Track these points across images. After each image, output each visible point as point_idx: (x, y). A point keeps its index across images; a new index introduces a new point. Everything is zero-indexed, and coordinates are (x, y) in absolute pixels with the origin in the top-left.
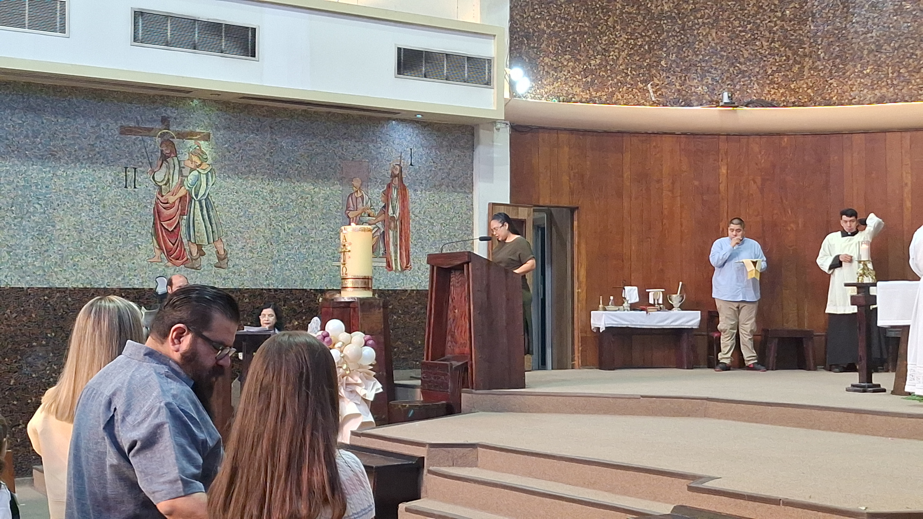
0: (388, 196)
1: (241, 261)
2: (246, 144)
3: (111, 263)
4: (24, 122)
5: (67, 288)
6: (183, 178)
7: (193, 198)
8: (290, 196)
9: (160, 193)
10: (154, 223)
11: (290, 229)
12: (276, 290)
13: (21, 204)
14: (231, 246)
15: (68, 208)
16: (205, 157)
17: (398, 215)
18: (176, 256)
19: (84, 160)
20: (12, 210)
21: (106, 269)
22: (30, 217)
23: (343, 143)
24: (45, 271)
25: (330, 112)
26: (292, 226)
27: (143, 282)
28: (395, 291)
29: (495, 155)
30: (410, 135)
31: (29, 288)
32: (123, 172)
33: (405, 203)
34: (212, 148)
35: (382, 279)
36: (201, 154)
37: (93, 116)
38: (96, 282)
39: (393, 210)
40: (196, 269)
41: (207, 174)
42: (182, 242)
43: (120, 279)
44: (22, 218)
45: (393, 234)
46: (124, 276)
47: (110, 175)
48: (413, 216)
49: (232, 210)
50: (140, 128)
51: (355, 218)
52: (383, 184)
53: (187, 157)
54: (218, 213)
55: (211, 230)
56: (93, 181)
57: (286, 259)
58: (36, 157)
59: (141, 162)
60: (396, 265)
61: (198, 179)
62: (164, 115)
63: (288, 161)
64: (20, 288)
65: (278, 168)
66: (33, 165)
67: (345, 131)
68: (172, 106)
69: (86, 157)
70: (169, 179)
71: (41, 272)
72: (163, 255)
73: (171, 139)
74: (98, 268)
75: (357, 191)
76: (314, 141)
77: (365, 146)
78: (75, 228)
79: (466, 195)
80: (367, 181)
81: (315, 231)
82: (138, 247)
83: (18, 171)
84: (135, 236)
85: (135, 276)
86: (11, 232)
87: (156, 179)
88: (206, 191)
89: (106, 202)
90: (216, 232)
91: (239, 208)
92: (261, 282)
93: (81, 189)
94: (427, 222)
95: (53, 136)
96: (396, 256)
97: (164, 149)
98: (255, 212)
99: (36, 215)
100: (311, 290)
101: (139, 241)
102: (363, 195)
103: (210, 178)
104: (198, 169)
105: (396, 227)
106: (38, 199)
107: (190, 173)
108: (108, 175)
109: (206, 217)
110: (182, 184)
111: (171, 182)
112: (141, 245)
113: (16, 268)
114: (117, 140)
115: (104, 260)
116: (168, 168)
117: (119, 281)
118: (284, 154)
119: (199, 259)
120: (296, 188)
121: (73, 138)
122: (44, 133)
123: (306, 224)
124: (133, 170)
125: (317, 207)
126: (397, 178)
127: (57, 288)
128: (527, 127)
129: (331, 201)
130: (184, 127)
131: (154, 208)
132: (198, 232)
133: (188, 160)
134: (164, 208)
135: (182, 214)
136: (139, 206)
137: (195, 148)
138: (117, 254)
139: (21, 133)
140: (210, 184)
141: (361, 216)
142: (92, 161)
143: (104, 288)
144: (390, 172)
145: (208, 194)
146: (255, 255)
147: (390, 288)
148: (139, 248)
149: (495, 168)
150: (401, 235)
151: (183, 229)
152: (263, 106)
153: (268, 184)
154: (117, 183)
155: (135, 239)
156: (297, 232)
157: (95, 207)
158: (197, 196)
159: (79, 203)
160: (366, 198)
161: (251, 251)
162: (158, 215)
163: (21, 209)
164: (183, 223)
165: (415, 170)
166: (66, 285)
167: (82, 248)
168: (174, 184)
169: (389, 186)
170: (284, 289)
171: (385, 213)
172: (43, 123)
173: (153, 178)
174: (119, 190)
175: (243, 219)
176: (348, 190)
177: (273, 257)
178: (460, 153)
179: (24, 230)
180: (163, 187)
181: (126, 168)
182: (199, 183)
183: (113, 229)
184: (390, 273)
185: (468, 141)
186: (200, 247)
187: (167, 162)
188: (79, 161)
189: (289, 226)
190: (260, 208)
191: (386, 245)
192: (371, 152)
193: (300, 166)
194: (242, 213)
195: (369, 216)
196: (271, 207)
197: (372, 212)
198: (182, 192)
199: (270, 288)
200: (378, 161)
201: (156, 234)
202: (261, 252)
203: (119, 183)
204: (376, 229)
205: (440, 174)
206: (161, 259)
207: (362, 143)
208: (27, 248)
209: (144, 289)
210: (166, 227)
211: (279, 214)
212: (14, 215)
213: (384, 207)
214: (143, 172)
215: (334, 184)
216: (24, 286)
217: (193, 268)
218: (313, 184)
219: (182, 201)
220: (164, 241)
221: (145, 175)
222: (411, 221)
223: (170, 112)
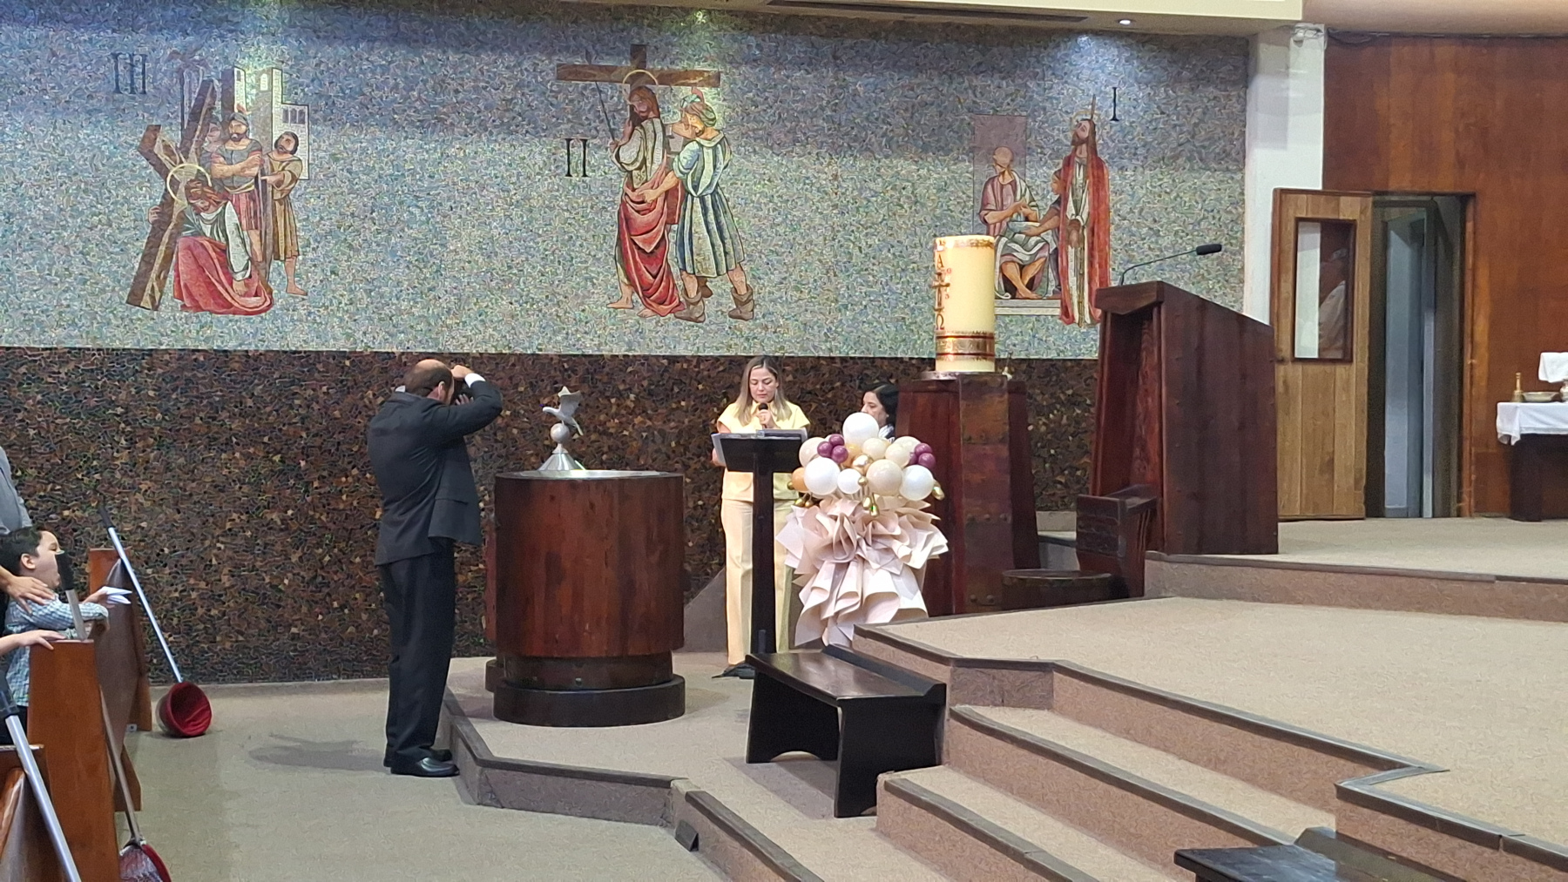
0: (1065, 181)
1: (779, 306)
2: (786, 90)
3: (544, 310)
4: (390, 63)
5: (468, 354)
6: (672, 156)
7: (689, 193)
8: (872, 185)
9: (630, 184)
10: (619, 239)
11: (870, 246)
12: (843, 360)
13: (388, 207)
14: (760, 279)
15: (468, 213)
16: (711, 116)
17: (1085, 216)
18: (657, 298)
19: (495, 127)
20: (373, 219)
21: (535, 322)
22: (403, 230)
23: (975, 82)
24: (430, 324)
25: (949, 24)
26: (875, 241)
27: (600, 344)
28: (1078, 362)
29: (1292, 94)
30: (1113, 61)
31: (403, 353)
32: (563, 147)
33: (1102, 193)
34: (724, 100)
35: (1052, 339)
36: (702, 111)
37: (508, 48)
38: (518, 344)
39: (1076, 207)
40: (696, 320)
41: (714, 148)
42: (670, 272)
43: (559, 338)
44: (390, 232)
45: (1076, 253)
46: (567, 334)
47: (541, 153)
48: (1117, 218)
49: (760, 213)
50: (592, 67)
51: (998, 225)
52: (1057, 158)
53: (678, 118)
54: (736, 219)
55: (722, 249)
56: (510, 165)
57: (864, 303)
58: (412, 123)
59: (596, 128)
60: (1082, 313)
61: (699, 157)
62: (637, 42)
63: (867, 119)
64: (388, 353)
65: (847, 134)
66: (406, 138)
67: (978, 58)
68: (650, 26)
69: (498, 123)
70: (645, 159)
71: (422, 326)
72: (635, 297)
73: (648, 86)
74: (521, 320)
75: (1003, 173)
76: (918, 81)
77: (1020, 85)
78: (481, 248)
79: (1229, 175)
80: (1022, 154)
81: (919, 250)
82: (592, 282)
83: (383, 150)
84: (586, 262)
85: (586, 333)
86: (372, 256)
87: (622, 160)
88: (712, 179)
89: (534, 203)
90: (732, 253)
91: (774, 210)
92: (816, 344)
93: (491, 179)
94: (1145, 230)
95: (441, 85)
96: (1081, 296)
97: (635, 104)
98: (805, 215)
99: (414, 226)
100: (911, 359)
101: (592, 271)
102: (1015, 181)
103: (720, 156)
104: (698, 139)
105: (1080, 240)
106: (417, 197)
107: (684, 146)
108: (536, 153)
109: (714, 226)
110: (668, 168)
111: (648, 165)
112: (597, 279)
113: (380, 319)
114: (552, 91)
115: (532, 305)
116: (644, 138)
117: (557, 342)
118: (859, 107)
119: (701, 303)
120: (882, 170)
121: (476, 89)
122: (425, 82)
123: (902, 238)
124: (582, 143)
125: (923, 205)
126: (1084, 146)
127: (451, 353)
128: (1362, 34)
129: (952, 192)
130: (672, 63)
131: (619, 213)
132: (698, 255)
133: (681, 122)
134: (638, 212)
135: (670, 222)
136: (592, 208)
137: (693, 101)
138: (554, 294)
139: (385, 82)
140: (721, 166)
141: (1011, 221)
142: (508, 129)
143: (533, 355)
144: (1070, 135)
145: (718, 185)
146: (805, 296)
147: (1069, 355)
148: (594, 284)
149: (1292, 120)
150: (1091, 256)
151: (672, 248)
152: (819, 18)
153: (829, 164)
154: (553, 168)
155: (586, 268)
156: (885, 251)
157: (515, 212)
158: (696, 188)
159: (488, 204)
160: (1021, 185)
161: (797, 289)
162: (627, 223)
163: (388, 218)
164: (672, 238)
165: (1122, 129)
166: (466, 349)
167: (493, 284)
168: (655, 167)
169: (1068, 163)
170: (860, 358)
171: (1058, 214)
172: (422, 63)
173: (617, 157)
174: (557, 180)
175: (781, 230)
176: (986, 171)
177: (839, 299)
178: (1217, 93)
179: (394, 253)
180: (635, 173)
181: (569, 140)
182: (700, 164)
183: (546, 250)
184: (1068, 327)
185: (1236, 68)
186: (702, 282)
187: (642, 127)
188: (486, 130)
189: (870, 242)
190: (814, 208)
191: (1061, 276)
192: (1031, 97)
193: (890, 128)
194: (780, 219)
195: (1027, 219)
196: (835, 206)
197: (1033, 212)
198: (669, 182)
199: (832, 355)
200: (1045, 114)
201: (622, 258)
202: (815, 289)
203: (557, 167)
204: (1040, 245)
205: (1174, 134)
206: (632, 301)
207: (1013, 81)
208: (399, 283)
209: (602, 355)
210: (641, 246)
211: (848, 219)
212: (376, 227)
213: (1058, 202)
214: (599, 147)
215: (956, 161)
216: (395, 350)
217: (690, 320)
218: (916, 162)
219: (669, 198)
220: (638, 270)
221: (602, 153)
222: (1112, 227)
223: (647, 36)
